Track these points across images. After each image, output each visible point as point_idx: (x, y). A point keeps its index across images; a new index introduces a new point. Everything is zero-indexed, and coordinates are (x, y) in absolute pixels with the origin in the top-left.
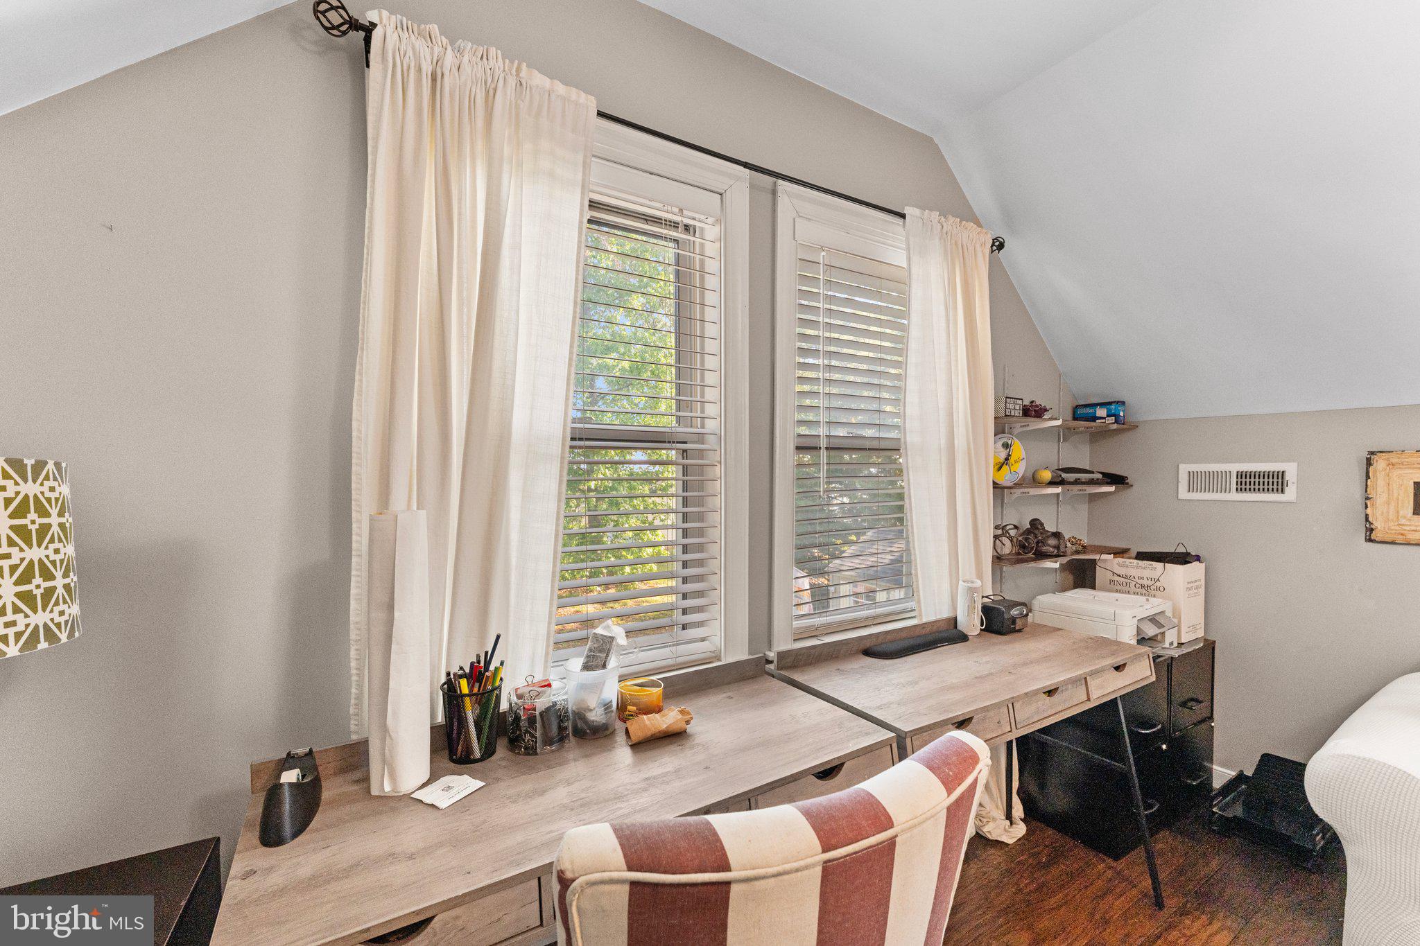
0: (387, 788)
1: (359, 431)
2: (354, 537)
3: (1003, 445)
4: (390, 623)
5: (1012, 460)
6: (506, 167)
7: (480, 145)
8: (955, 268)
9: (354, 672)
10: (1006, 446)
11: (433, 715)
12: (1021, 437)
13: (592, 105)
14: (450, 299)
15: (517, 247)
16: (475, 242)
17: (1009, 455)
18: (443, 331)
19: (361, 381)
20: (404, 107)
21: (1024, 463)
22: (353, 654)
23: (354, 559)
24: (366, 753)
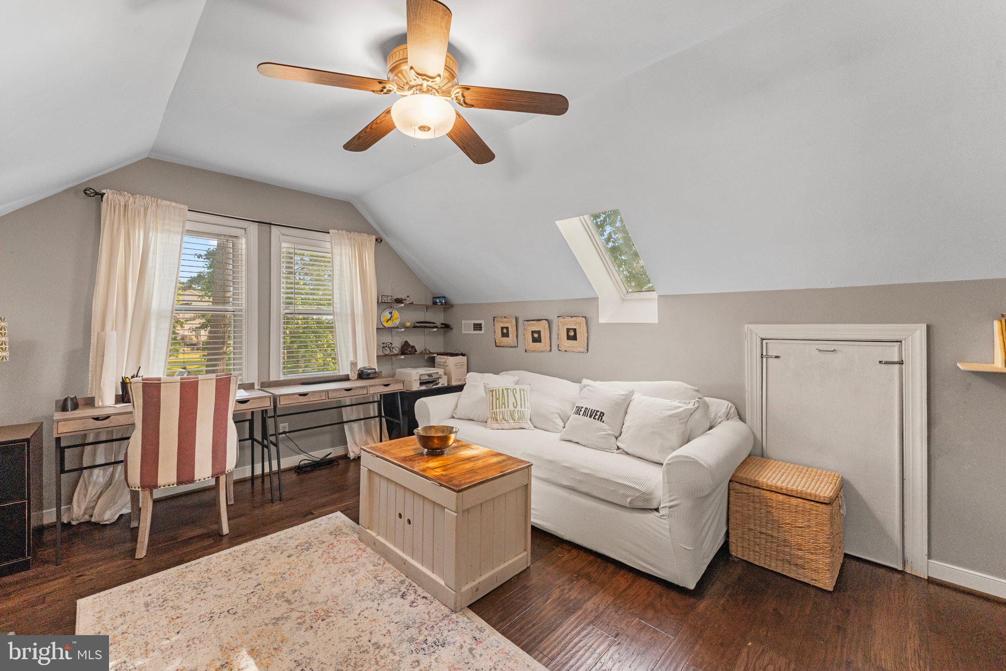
0: (100, 404)
1: (95, 309)
2: (92, 340)
3: (389, 313)
4: (103, 360)
5: (394, 318)
6: (151, 230)
7: (142, 225)
8: (355, 249)
9: (90, 380)
10: (391, 313)
11: (117, 390)
12: (397, 309)
13: (186, 208)
14: (129, 273)
15: (155, 253)
16: (139, 252)
17: (391, 317)
18: (126, 280)
19: (96, 294)
20: (114, 213)
21: (399, 319)
22: (90, 375)
23: (91, 347)
24: (94, 400)
